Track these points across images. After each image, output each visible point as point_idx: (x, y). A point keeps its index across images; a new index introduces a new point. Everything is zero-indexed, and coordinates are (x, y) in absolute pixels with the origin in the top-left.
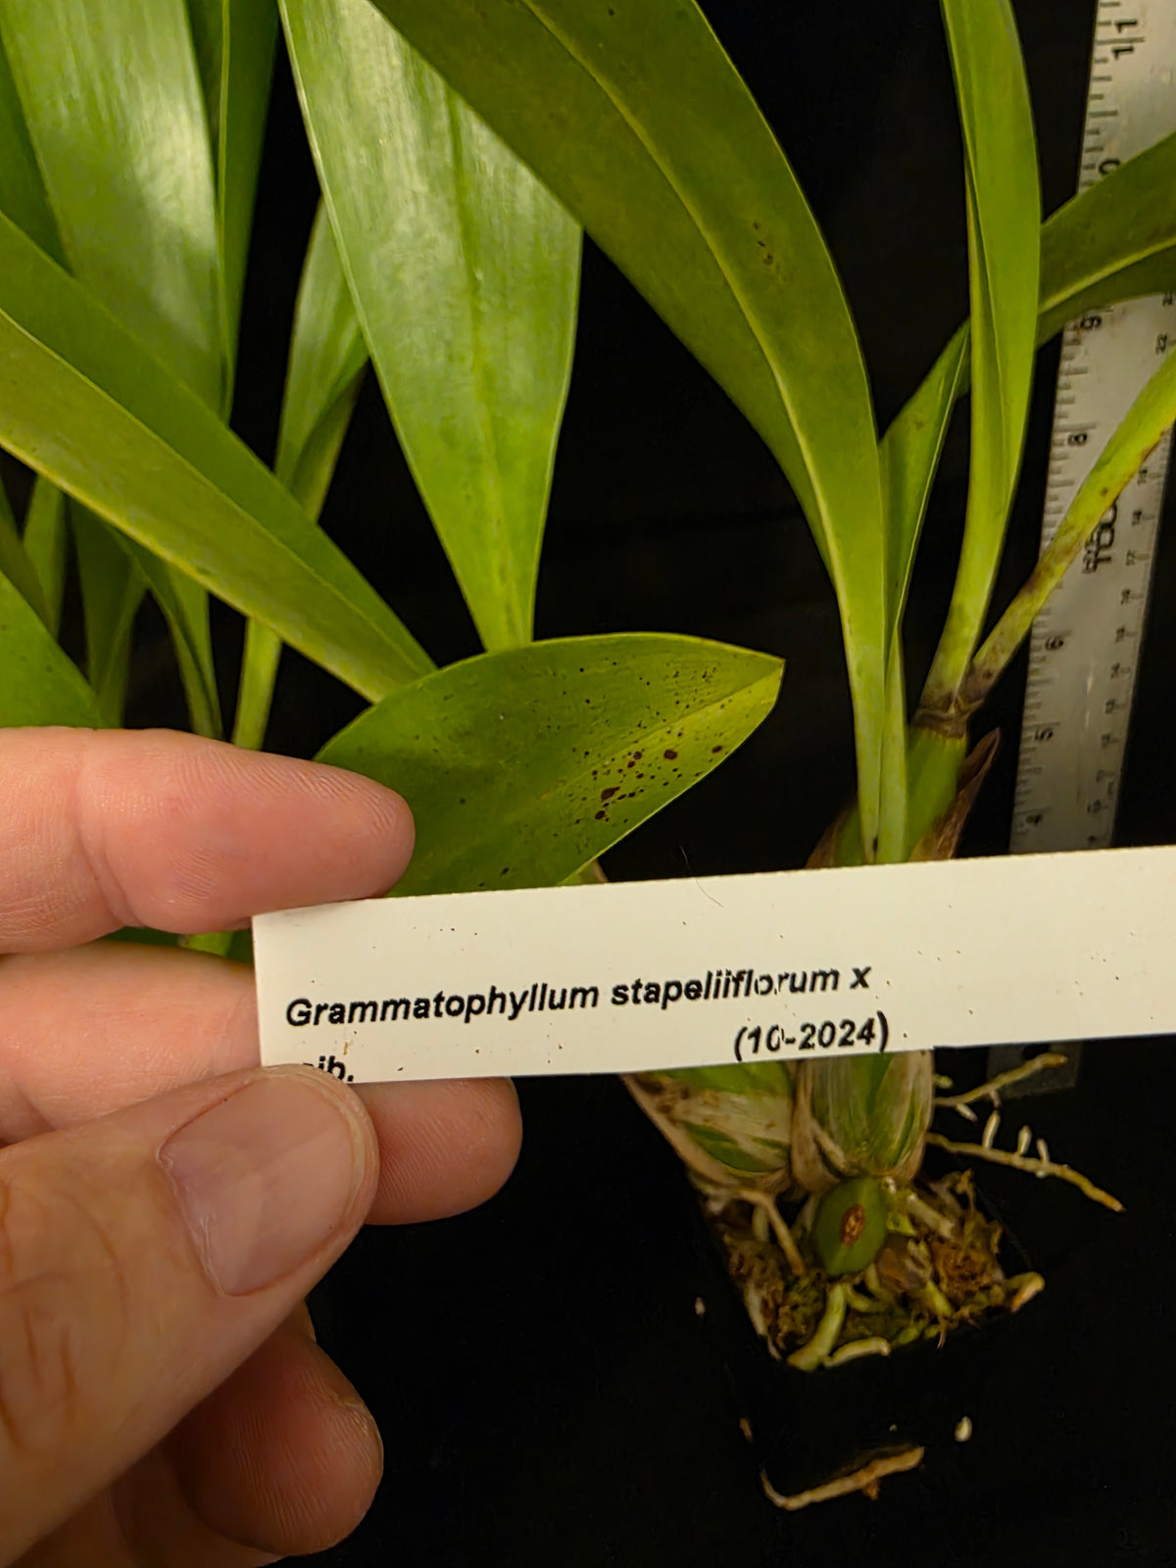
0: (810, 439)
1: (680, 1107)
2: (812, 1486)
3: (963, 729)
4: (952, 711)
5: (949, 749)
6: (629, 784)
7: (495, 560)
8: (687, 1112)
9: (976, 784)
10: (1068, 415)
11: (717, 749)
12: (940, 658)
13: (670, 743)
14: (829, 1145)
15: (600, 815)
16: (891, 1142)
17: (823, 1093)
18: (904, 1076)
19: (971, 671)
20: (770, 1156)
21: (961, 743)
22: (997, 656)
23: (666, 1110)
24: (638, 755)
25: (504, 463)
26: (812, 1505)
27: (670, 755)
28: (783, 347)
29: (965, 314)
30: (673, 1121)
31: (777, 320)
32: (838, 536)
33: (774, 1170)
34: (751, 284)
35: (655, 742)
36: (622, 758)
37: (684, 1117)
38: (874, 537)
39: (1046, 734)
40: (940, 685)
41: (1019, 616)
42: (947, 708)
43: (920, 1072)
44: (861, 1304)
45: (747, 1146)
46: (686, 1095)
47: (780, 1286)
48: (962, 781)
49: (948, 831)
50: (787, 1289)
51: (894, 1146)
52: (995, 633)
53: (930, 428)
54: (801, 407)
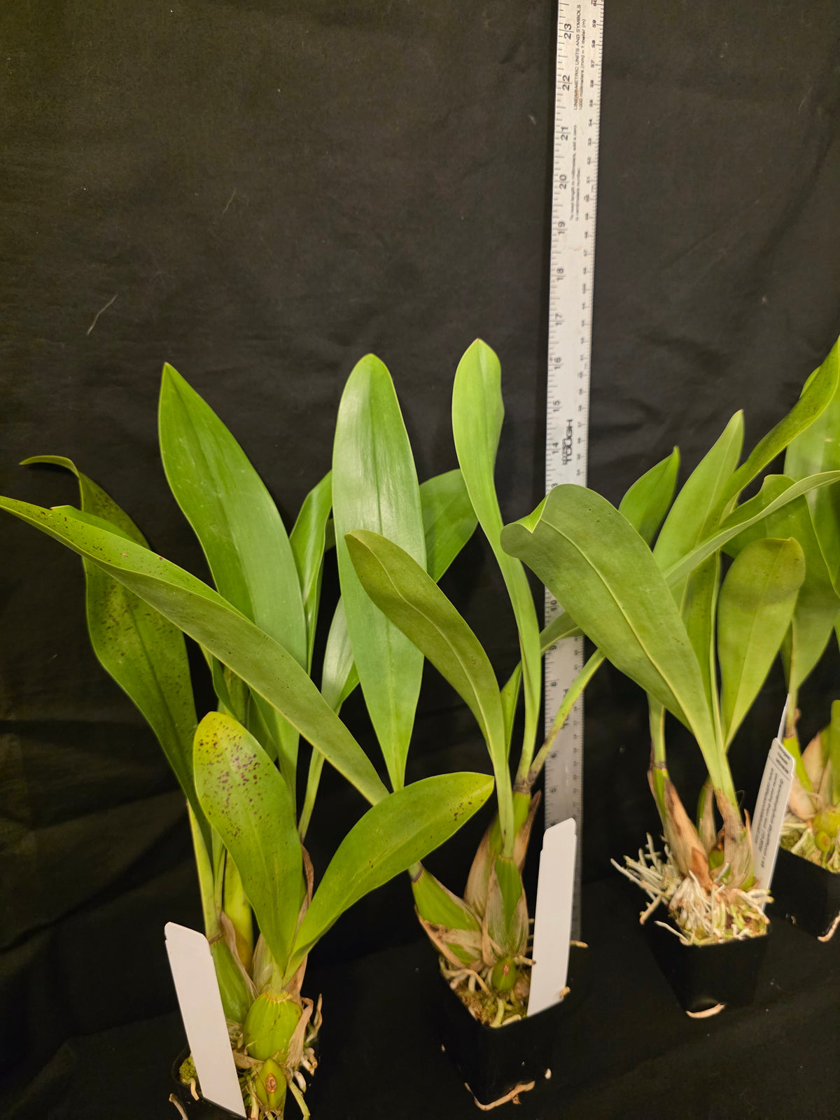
0: (483, 705)
1: (444, 936)
2: (495, 1100)
3: (529, 791)
4: (525, 785)
5: (525, 798)
6: (461, 812)
7: (393, 745)
8: (447, 938)
9: (535, 810)
10: (550, 678)
11: (482, 801)
12: (520, 768)
13: (470, 800)
14: (495, 946)
15: (456, 819)
16: (516, 942)
17: (492, 928)
18: (519, 916)
19: (530, 772)
20: (475, 954)
21: (529, 796)
22: (538, 768)
23: (440, 938)
24: (462, 804)
25: (398, 716)
26: (496, 1108)
27: (470, 803)
28: (476, 683)
29: (520, 658)
30: (442, 942)
31: (475, 676)
32: (491, 733)
33: (476, 960)
34: (468, 667)
35: (465, 801)
36: (458, 806)
37: (447, 940)
38: (501, 732)
39: (554, 790)
40: (521, 776)
41: (544, 752)
42: (523, 785)
43: (523, 915)
44: (509, 1007)
45: (468, 950)
46: (447, 931)
47: (481, 1007)
48: (530, 809)
49: (527, 827)
50: (483, 1007)
51: (517, 944)
52: (536, 758)
53: (512, 696)
54: (480, 697)
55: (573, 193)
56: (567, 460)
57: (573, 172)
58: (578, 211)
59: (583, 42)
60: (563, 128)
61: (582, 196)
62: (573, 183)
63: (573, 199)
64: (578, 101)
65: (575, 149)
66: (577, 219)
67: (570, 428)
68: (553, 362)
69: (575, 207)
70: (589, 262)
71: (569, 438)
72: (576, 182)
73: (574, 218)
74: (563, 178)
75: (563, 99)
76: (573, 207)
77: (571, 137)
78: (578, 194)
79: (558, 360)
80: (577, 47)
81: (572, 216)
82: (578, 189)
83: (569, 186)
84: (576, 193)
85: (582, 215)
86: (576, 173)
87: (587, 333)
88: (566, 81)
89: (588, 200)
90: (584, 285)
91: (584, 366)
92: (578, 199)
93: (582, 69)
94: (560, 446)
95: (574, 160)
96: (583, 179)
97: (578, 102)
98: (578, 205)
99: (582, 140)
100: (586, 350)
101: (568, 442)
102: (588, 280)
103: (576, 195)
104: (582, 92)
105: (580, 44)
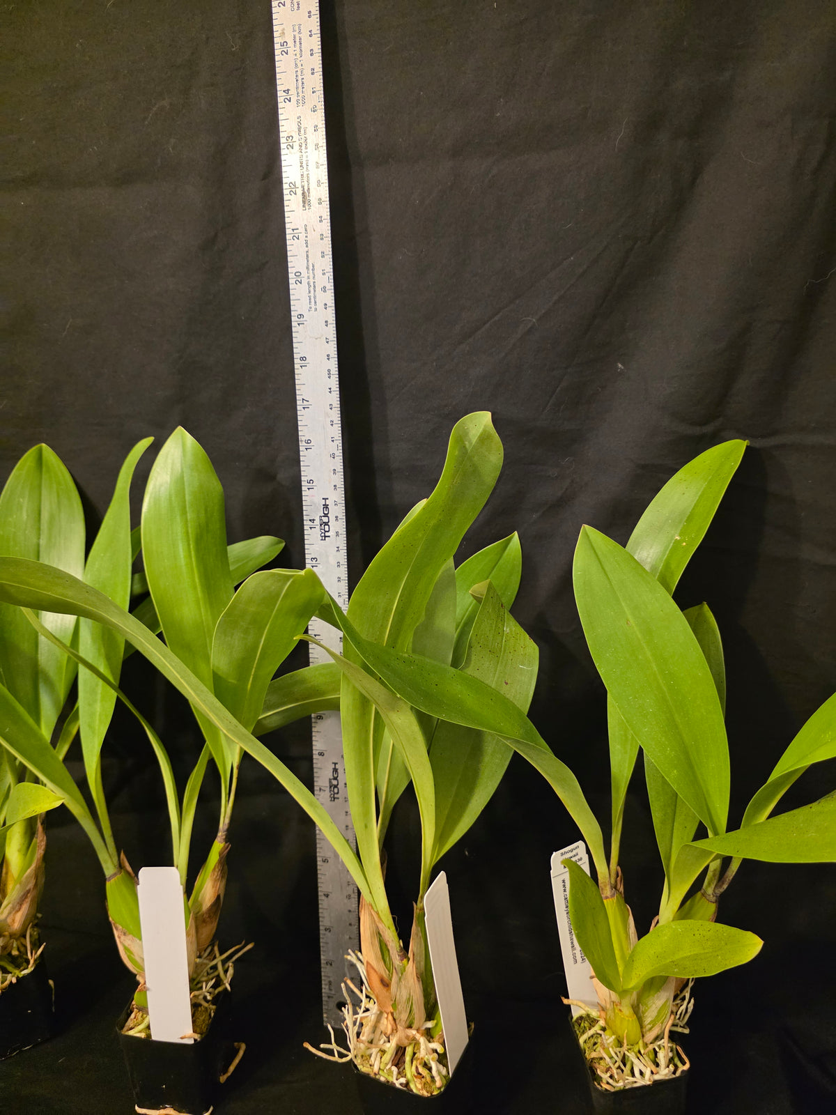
1: (123, 938)
3: (222, 840)
4: (220, 833)
5: (218, 846)
8: (124, 941)
23: (119, 937)
30: (120, 942)
45: (138, 959)
46: (125, 934)
55: (310, 286)
56: (325, 537)
57: (308, 268)
58: (315, 302)
59: (306, 148)
60: (293, 230)
61: (318, 289)
62: (308, 278)
63: (309, 292)
64: (307, 202)
65: (307, 246)
66: (316, 310)
67: (326, 506)
68: (304, 444)
69: (312, 300)
70: (332, 349)
71: (326, 515)
72: (311, 277)
73: (313, 309)
74: (298, 274)
75: (292, 203)
76: (310, 299)
77: (302, 236)
78: (314, 286)
79: (308, 442)
80: (301, 154)
81: (311, 308)
82: (314, 282)
83: (305, 281)
84: (312, 287)
85: (320, 306)
86: (311, 268)
87: (336, 415)
88: (293, 186)
89: (325, 291)
90: (329, 371)
91: (336, 447)
92: (315, 291)
93: (307, 172)
94: (317, 522)
95: (307, 256)
96: (318, 272)
97: (305, 201)
98: (315, 297)
99: (313, 237)
100: (336, 431)
101: (325, 520)
102: (333, 365)
103: (312, 289)
104: (309, 193)
105: (304, 150)
